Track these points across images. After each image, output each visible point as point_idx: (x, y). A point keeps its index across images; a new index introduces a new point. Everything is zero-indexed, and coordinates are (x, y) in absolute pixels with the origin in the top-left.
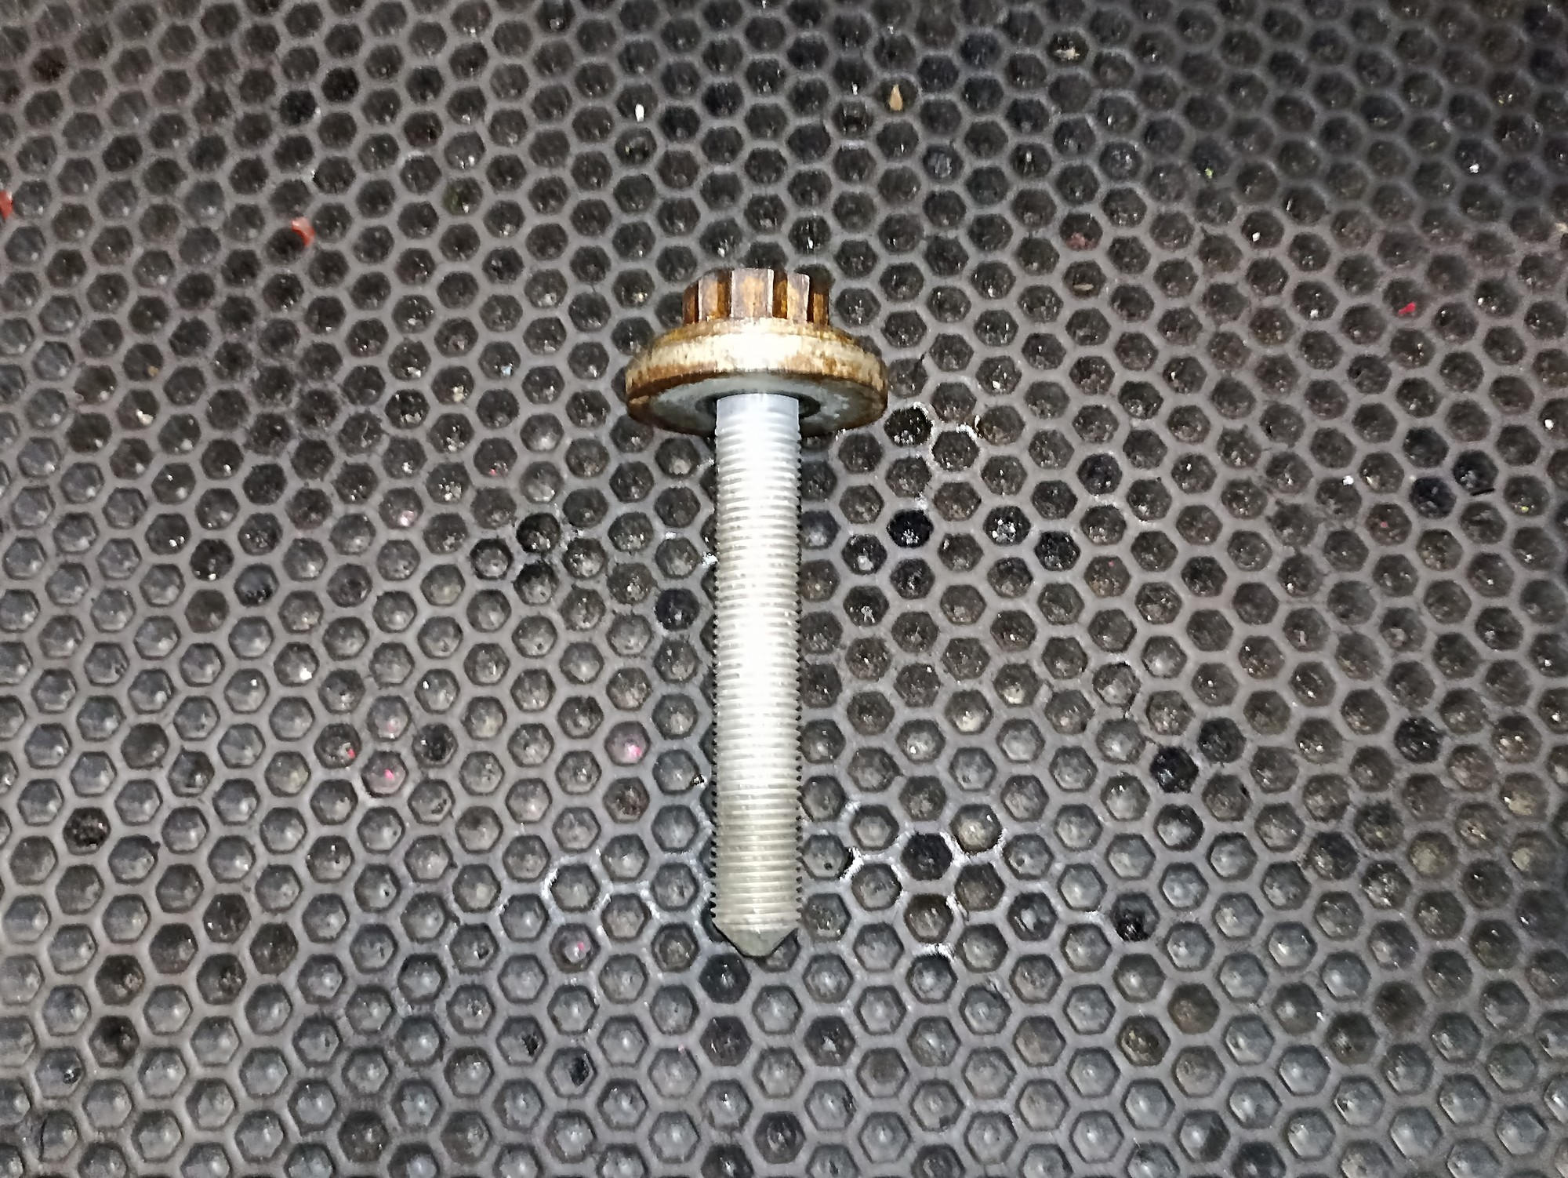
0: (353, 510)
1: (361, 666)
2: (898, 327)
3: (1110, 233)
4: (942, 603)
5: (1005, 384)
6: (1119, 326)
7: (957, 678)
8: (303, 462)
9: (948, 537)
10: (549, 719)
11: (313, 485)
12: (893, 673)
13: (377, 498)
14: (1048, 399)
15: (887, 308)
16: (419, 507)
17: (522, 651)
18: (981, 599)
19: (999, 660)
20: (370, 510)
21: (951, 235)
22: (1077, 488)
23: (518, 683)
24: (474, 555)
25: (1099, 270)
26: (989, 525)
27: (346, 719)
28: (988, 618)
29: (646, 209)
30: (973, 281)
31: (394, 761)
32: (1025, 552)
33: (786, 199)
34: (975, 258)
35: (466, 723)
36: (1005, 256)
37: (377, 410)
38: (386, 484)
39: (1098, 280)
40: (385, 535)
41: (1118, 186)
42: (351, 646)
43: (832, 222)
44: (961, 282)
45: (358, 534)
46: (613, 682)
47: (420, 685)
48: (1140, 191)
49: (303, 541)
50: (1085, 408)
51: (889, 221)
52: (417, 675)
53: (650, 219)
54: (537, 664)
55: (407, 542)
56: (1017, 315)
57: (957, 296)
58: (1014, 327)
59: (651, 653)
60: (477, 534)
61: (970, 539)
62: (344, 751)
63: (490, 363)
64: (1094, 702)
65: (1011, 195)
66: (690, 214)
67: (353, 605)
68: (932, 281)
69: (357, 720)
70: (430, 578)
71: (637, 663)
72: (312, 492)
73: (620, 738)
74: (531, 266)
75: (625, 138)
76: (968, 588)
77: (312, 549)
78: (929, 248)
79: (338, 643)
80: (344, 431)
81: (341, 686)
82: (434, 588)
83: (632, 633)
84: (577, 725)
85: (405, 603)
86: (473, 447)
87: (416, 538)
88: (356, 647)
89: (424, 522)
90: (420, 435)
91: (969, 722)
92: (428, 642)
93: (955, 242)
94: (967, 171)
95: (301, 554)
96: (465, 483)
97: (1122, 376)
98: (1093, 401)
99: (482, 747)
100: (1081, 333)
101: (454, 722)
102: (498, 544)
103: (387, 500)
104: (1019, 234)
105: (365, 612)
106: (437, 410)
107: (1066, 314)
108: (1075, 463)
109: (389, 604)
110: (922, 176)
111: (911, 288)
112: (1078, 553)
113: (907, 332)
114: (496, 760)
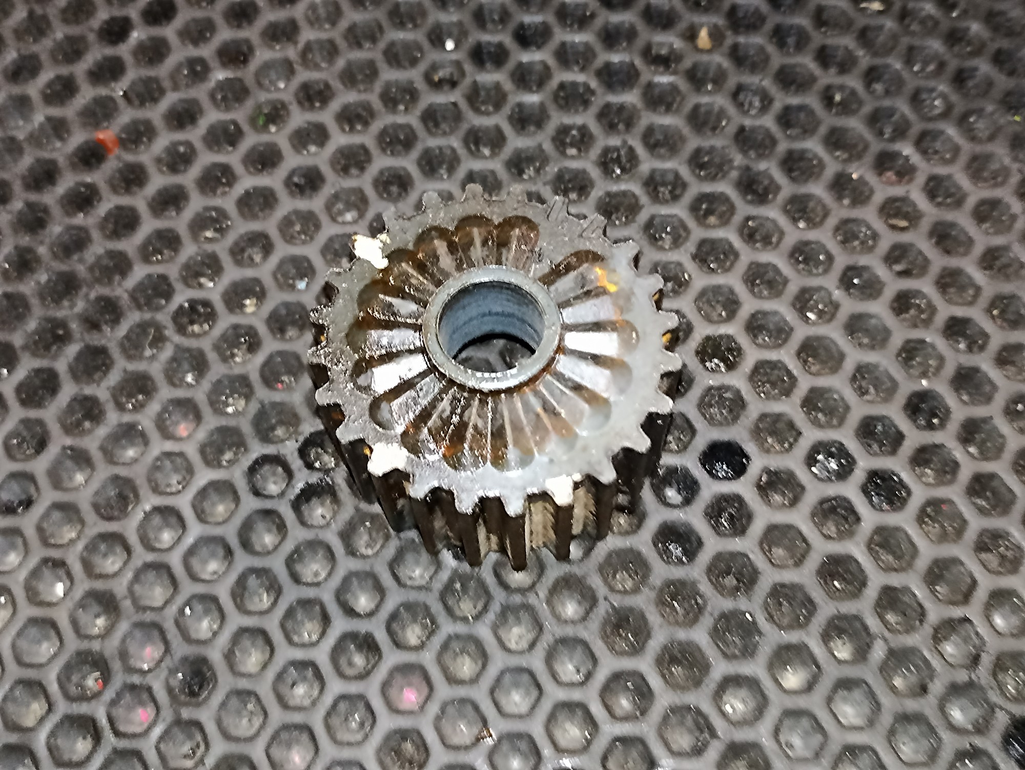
0: (127, 418)
1: (120, 587)
2: (708, 254)
3: (924, 168)
4: (761, 544)
5: (820, 314)
6: (938, 261)
7: (781, 627)
8: (81, 367)
9: (768, 471)
10: (321, 655)
11: (88, 390)
12: (707, 621)
13: (154, 407)
14: (867, 332)
15: (698, 233)
16: (198, 418)
17: (296, 578)
18: (805, 540)
19: (827, 609)
20: (146, 420)
21: (762, 166)
22: (903, 423)
23: (290, 613)
24: (253, 470)
25: (914, 205)
26: (811, 461)
27: (96, 646)
28: (813, 562)
29: (452, 131)
30: (786, 211)
31: (145, 696)
32: (851, 490)
33: (594, 127)
34: (787, 188)
35: (229, 657)
36: (818, 189)
37: (164, 317)
38: (166, 393)
39: (914, 217)
40: (159, 446)
41: (930, 126)
42: (111, 564)
43: (640, 150)
44: (772, 212)
45: (133, 444)
46: (394, 617)
47: (181, 611)
48: (951, 131)
49: (71, 448)
50: (908, 342)
51: (698, 152)
52: (180, 600)
53: (455, 142)
54: (311, 593)
55: (181, 454)
56: (833, 246)
57: (769, 225)
58: (830, 258)
59: (438, 586)
60: (257, 450)
61: (791, 475)
62: (92, 682)
63: (286, 276)
64: (935, 662)
65: (823, 130)
66: (497, 140)
67: (118, 519)
68: (743, 208)
69: (111, 647)
70: (203, 493)
71: (421, 597)
72: (87, 398)
73: (398, 679)
74: (333, 183)
75: (434, 68)
76: (790, 527)
77: (81, 458)
78: (741, 177)
79: (97, 560)
80: (127, 337)
81: (96, 608)
82: (206, 505)
83: (417, 563)
84: (350, 664)
85: (173, 520)
86: (260, 358)
87: (191, 450)
88: (116, 567)
89: (201, 435)
90: (206, 345)
91: (793, 679)
92: (195, 563)
93: (766, 173)
94: (777, 106)
95: (69, 464)
96: (248, 396)
97: (945, 311)
98: (916, 334)
99: (243, 684)
100: (898, 268)
101: (215, 655)
102: (277, 460)
103: (165, 410)
104: (832, 168)
105: (130, 527)
106: (225, 321)
107: (884, 246)
108: (901, 398)
109: (157, 520)
110: (731, 110)
111: (721, 216)
112: (909, 493)
113: (717, 260)
114: (258, 700)
